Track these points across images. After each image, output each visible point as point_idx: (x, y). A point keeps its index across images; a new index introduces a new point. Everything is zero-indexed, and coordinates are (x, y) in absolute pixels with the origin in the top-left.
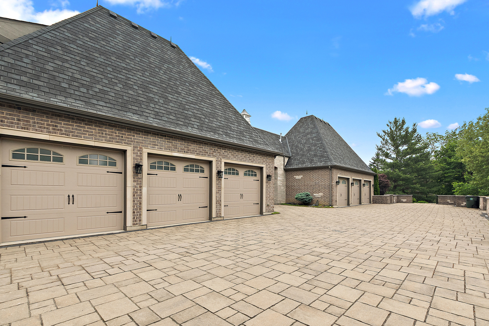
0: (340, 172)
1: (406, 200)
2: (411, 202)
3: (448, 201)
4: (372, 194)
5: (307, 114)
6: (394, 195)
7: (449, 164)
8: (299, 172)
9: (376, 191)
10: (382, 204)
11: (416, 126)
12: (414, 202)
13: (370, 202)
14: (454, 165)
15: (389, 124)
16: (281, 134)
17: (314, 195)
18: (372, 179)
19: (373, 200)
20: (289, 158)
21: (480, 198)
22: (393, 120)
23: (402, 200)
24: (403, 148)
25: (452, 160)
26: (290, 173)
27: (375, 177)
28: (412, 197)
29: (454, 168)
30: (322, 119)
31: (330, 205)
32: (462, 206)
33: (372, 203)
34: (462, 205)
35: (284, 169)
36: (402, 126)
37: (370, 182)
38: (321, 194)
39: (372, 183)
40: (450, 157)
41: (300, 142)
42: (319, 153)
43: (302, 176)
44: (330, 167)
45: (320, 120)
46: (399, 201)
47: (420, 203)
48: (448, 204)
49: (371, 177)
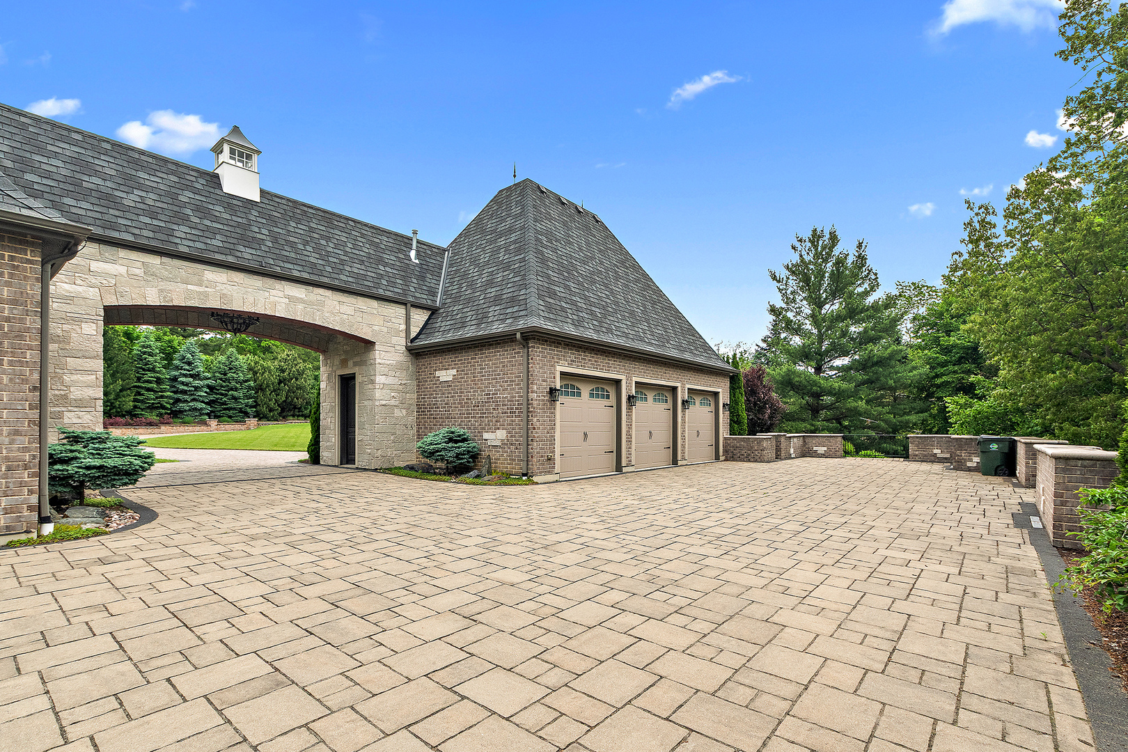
0: (571, 354)
1: (825, 449)
2: (838, 454)
3: (935, 451)
4: (724, 432)
5: (515, 176)
6: (788, 435)
7: (947, 350)
8: (448, 358)
9: (739, 422)
10: (749, 461)
11: (863, 247)
12: (847, 453)
13: (717, 458)
14: (957, 353)
15: (798, 244)
16: (415, 233)
17: (486, 436)
18: (722, 388)
19: (726, 451)
20: (434, 311)
21: (1019, 444)
22: (807, 235)
23: (815, 448)
24: (833, 307)
25: (953, 339)
26: (425, 361)
27: (734, 379)
28: (840, 439)
29: (959, 361)
30: (579, 204)
31: (524, 475)
32: (970, 470)
33: (722, 458)
34: (969, 464)
35: (410, 350)
36: (831, 249)
37: (716, 394)
38: (501, 434)
39: (724, 398)
40: (948, 333)
41: (475, 262)
42: (508, 292)
43: (454, 372)
44: (518, 336)
45: (576, 208)
46: (806, 453)
47: (865, 456)
48: (934, 459)
49: (719, 379)
